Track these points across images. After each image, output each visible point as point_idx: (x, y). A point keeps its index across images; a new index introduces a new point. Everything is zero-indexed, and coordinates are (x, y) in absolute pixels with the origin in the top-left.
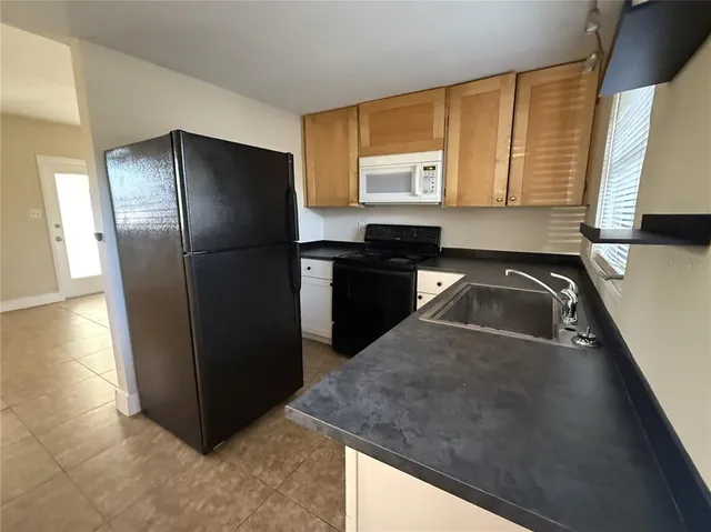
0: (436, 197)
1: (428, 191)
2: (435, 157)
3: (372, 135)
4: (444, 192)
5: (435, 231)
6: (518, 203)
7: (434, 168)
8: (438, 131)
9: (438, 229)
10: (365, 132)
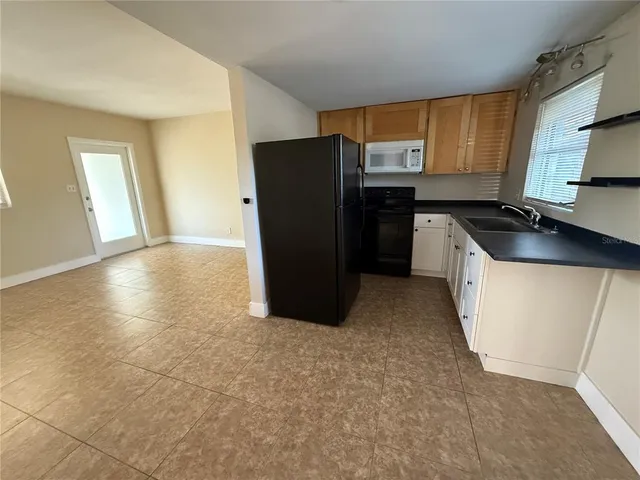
0: (419, 169)
1: (414, 166)
2: (420, 144)
3: (375, 128)
4: (424, 166)
5: (413, 190)
6: (470, 171)
7: (419, 150)
8: (422, 127)
9: (413, 189)
10: (369, 126)
